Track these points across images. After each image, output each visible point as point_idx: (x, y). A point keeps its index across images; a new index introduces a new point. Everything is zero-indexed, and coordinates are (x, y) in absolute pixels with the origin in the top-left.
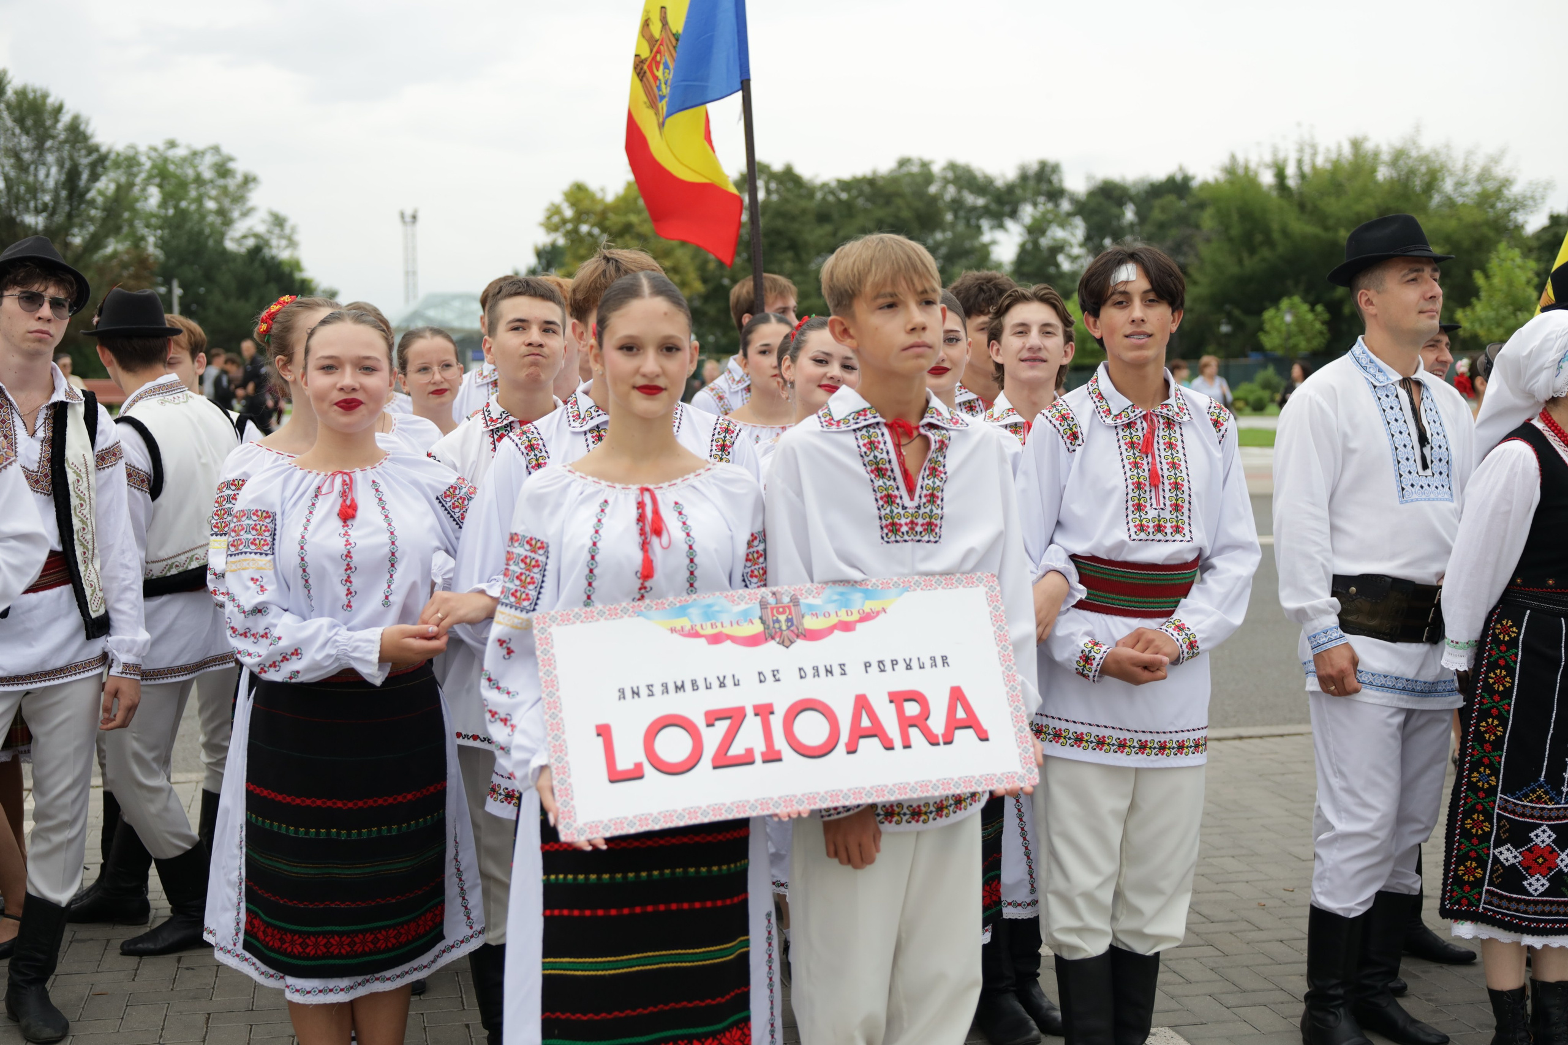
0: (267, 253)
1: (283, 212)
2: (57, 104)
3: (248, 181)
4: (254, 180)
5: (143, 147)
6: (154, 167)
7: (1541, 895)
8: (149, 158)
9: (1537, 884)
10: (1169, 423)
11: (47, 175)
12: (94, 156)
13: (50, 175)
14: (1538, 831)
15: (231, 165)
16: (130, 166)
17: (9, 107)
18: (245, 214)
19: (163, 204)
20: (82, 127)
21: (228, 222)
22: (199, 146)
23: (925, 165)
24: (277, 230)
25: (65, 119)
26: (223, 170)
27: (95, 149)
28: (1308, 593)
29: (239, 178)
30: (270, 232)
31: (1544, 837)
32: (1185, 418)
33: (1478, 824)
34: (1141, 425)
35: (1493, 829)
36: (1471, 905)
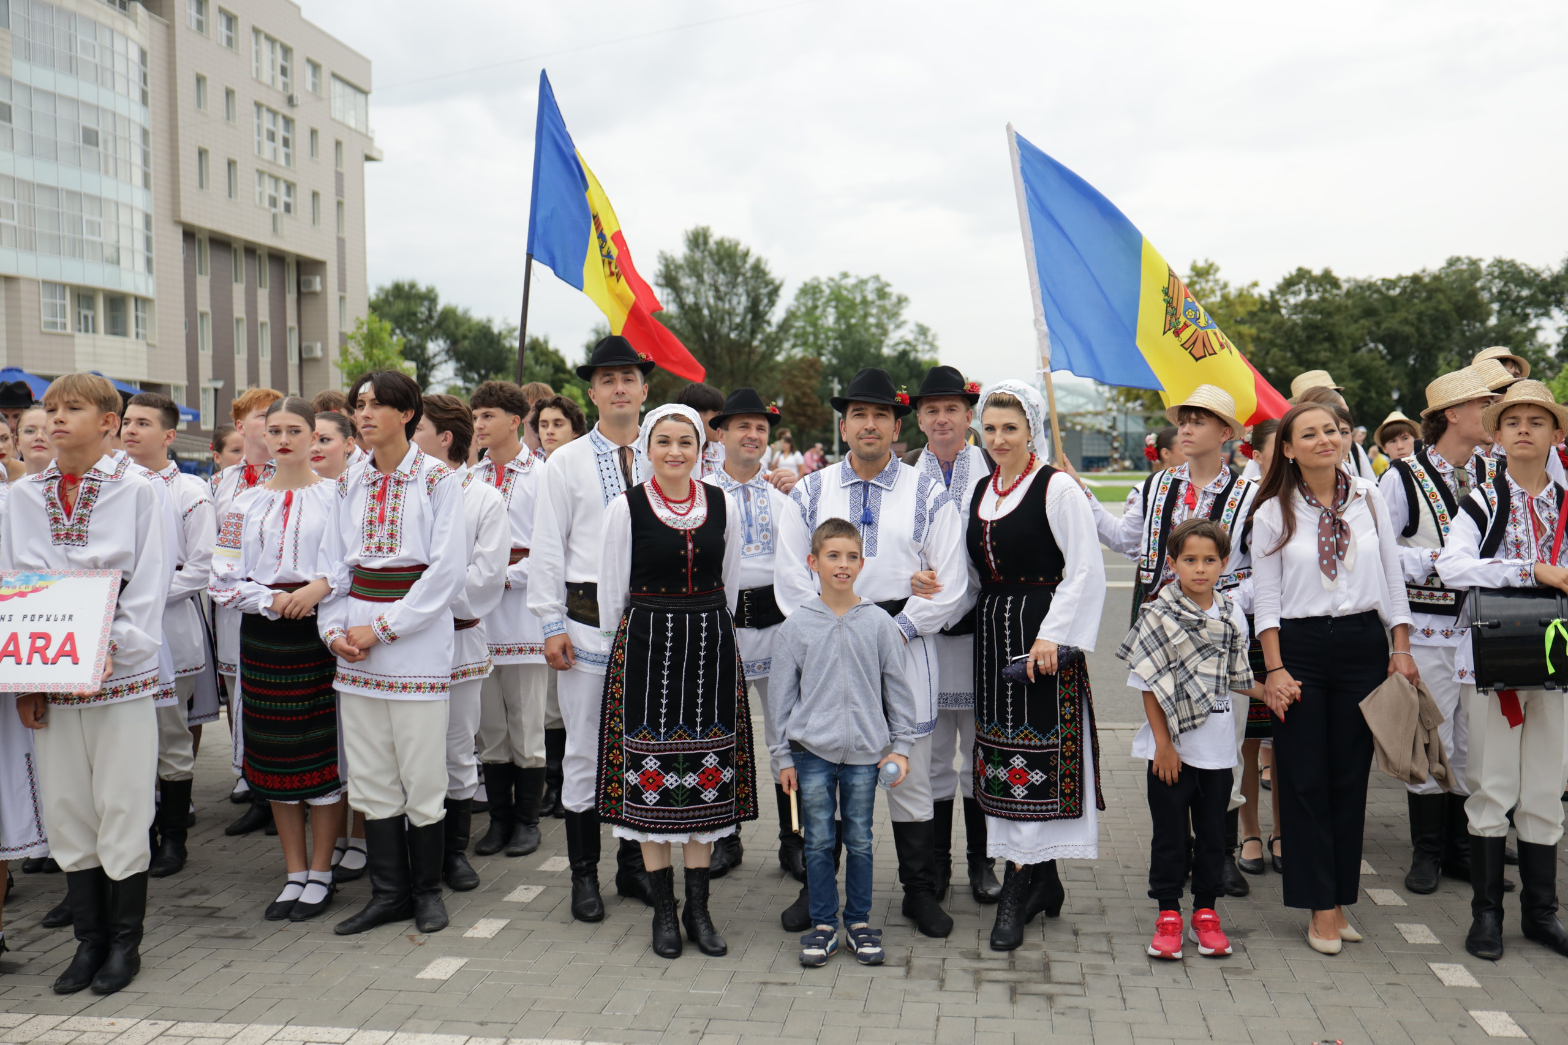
0: (912, 355)
1: (926, 324)
2: (745, 250)
3: (901, 301)
4: (906, 299)
5: (824, 279)
6: (832, 293)
7: (655, 805)
8: (829, 287)
9: (651, 797)
10: (399, 483)
11: (739, 303)
12: (771, 287)
13: (740, 302)
14: (647, 760)
15: (888, 290)
16: (814, 293)
17: (711, 254)
18: (898, 327)
19: (838, 320)
20: (762, 266)
21: (885, 333)
22: (864, 276)
23: (1474, 263)
24: (922, 338)
25: (751, 261)
26: (882, 294)
27: (772, 282)
29: (894, 299)
30: (916, 340)
31: (651, 764)
32: (411, 478)
33: (616, 757)
34: (380, 484)
35: (624, 759)
36: (617, 813)
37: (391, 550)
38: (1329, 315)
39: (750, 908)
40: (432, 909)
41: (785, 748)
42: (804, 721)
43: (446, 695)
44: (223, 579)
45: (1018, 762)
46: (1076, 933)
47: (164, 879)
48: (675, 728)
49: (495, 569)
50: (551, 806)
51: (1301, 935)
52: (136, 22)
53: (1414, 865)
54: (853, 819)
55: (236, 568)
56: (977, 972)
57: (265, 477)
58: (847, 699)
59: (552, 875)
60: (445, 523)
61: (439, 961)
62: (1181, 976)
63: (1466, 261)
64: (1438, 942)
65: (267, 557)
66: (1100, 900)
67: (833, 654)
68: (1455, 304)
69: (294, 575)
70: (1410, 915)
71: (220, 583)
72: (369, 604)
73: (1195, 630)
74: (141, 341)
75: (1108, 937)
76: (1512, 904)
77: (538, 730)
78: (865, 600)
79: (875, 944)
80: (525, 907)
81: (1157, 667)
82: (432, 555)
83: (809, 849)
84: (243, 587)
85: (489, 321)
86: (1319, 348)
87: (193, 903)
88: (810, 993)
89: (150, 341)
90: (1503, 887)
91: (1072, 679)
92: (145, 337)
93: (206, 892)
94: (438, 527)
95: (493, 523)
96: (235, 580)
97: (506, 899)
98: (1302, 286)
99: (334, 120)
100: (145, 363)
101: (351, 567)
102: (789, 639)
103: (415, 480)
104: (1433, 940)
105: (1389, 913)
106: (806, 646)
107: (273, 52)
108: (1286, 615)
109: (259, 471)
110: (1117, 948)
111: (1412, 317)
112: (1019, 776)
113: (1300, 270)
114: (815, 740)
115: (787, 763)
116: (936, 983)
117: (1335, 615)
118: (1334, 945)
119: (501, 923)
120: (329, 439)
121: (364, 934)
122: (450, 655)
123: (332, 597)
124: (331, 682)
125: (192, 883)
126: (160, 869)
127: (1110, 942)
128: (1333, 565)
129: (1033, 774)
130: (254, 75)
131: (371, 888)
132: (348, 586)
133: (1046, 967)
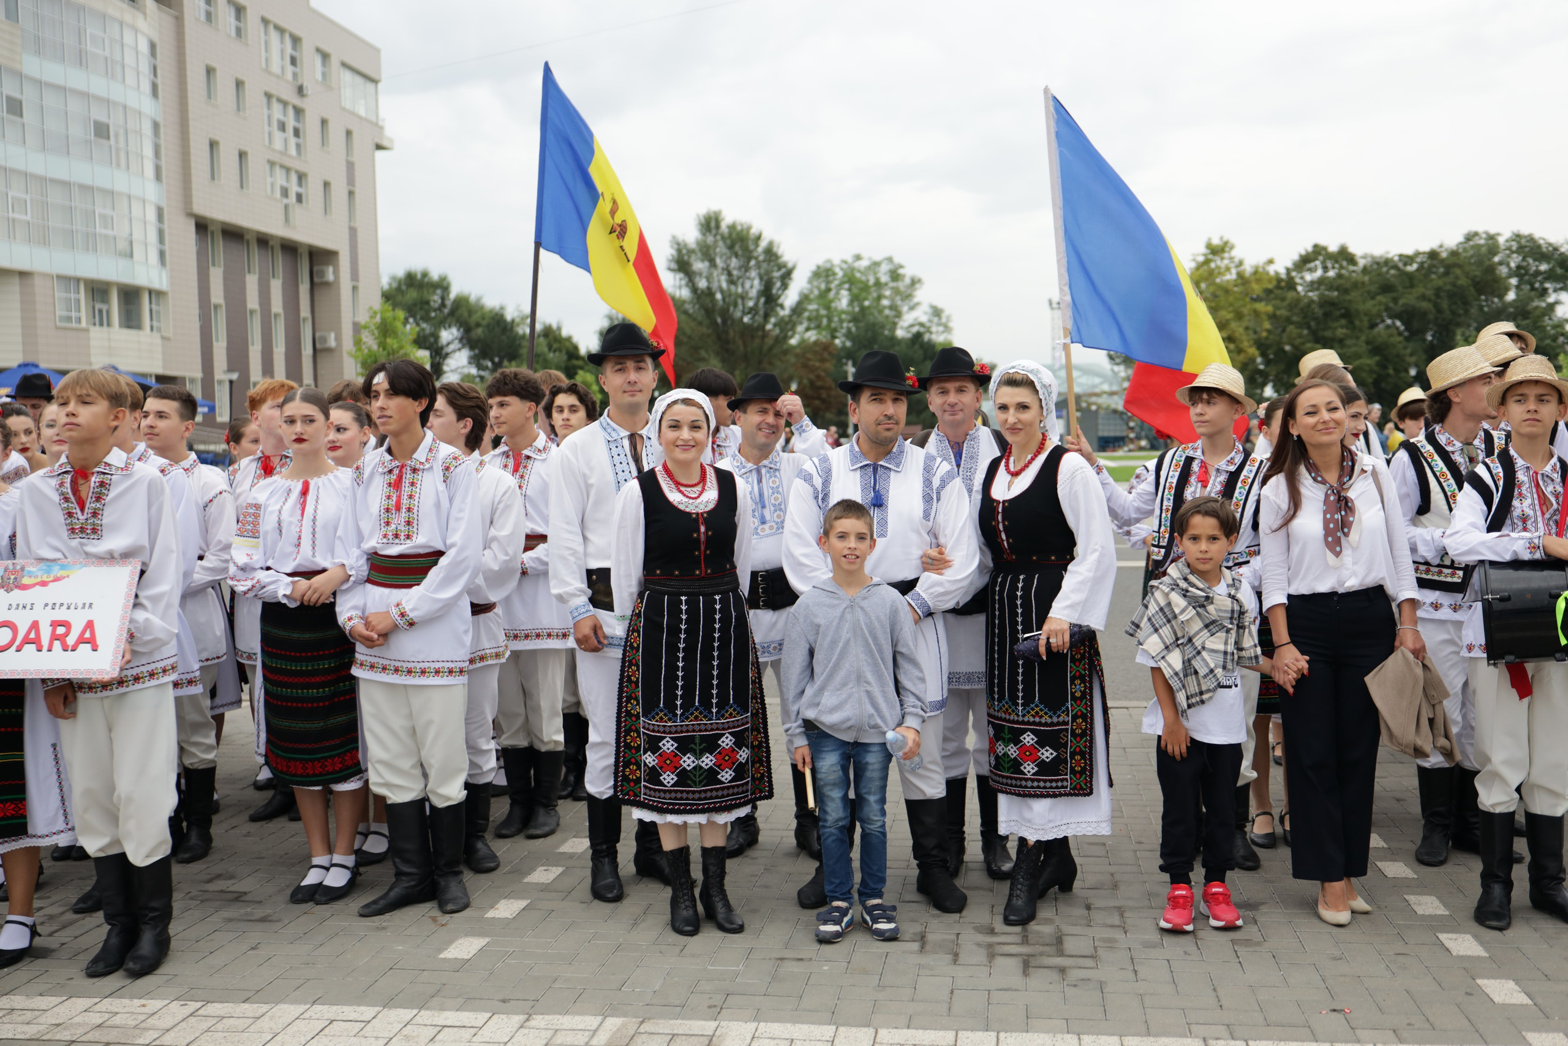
0: (926, 337)
1: (940, 305)
2: (757, 233)
3: (915, 282)
4: (919, 281)
5: (836, 261)
6: (845, 275)
7: (672, 786)
8: (842, 269)
9: (669, 778)
10: (415, 470)
11: (752, 287)
12: (783, 270)
14: (664, 741)
15: (901, 271)
16: (827, 276)
17: (723, 238)
18: (912, 308)
19: (851, 303)
20: (775, 249)
21: (899, 315)
22: (877, 258)
23: (1491, 238)
24: (936, 319)
25: (763, 244)
26: (895, 276)
27: (784, 265)
28: (564, 583)
29: (907, 281)
30: (930, 321)
31: (668, 745)
32: (427, 466)
33: (634, 739)
34: (396, 472)
35: (642, 742)
36: (636, 795)
37: (408, 537)
38: (1346, 291)
39: (766, 887)
40: (454, 890)
41: (799, 726)
42: (817, 701)
43: (463, 679)
44: (243, 569)
45: (1029, 739)
46: (1088, 907)
47: (190, 865)
48: (691, 710)
49: (510, 552)
50: (570, 789)
51: (1311, 907)
52: (145, 14)
53: (1425, 838)
54: (867, 796)
55: (255, 558)
56: (990, 946)
57: (281, 467)
58: (860, 678)
59: (571, 856)
60: (461, 510)
61: (461, 941)
62: (1192, 948)
63: (1484, 236)
64: (1447, 913)
65: (285, 545)
66: (1112, 875)
67: (845, 634)
68: (1473, 280)
69: (313, 562)
70: (1420, 887)
71: (240, 573)
72: (386, 591)
73: (1203, 606)
74: (155, 333)
75: (1121, 911)
76: (1520, 874)
77: (555, 714)
78: (876, 580)
79: (890, 920)
80: (544, 888)
81: (1164, 643)
82: (449, 542)
83: (824, 827)
84: (263, 576)
85: (502, 308)
86: (1336, 324)
87: (220, 888)
88: (826, 968)
89: (165, 334)
90: (1511, 859)
91: (1083, 657)
92: (159, 330)
93: (232, 877)
94: (454, 513)
95: (508, 507)
96: (254, 569)
97: (526, 880)
98: (1318, 263)
99: (344, 109)
100: (159, 356)
101: (368, 554)
102: (801, 620)
103: (431, 468)
104: (1442, 911)
105: (1400, 885)
106: (819, 626)
107: (282, 42)
108: (1293, 591)
109: (275, 461)
110: (1129, 921)
111: (1429, 293)
112: (1029, 753)
113: (1316, 246)
114: (828, 720)
115: (802, 742)
116: (950, 957)
117: (1341, 591)
118: (1344, 917)
119: (523, 904)
120: (345, 429)
121: (387, 916)
122: (468, 639)
123: (350, 584)
124: (350, 668)
125: (218, 869)
126: (186, 856)
127: (1122, 915)
128: (1338, 542)
129: (1043, 751)
130: (264, 65)
131: (393, 872)
132: (366, 573)
133: (1059, 941)
